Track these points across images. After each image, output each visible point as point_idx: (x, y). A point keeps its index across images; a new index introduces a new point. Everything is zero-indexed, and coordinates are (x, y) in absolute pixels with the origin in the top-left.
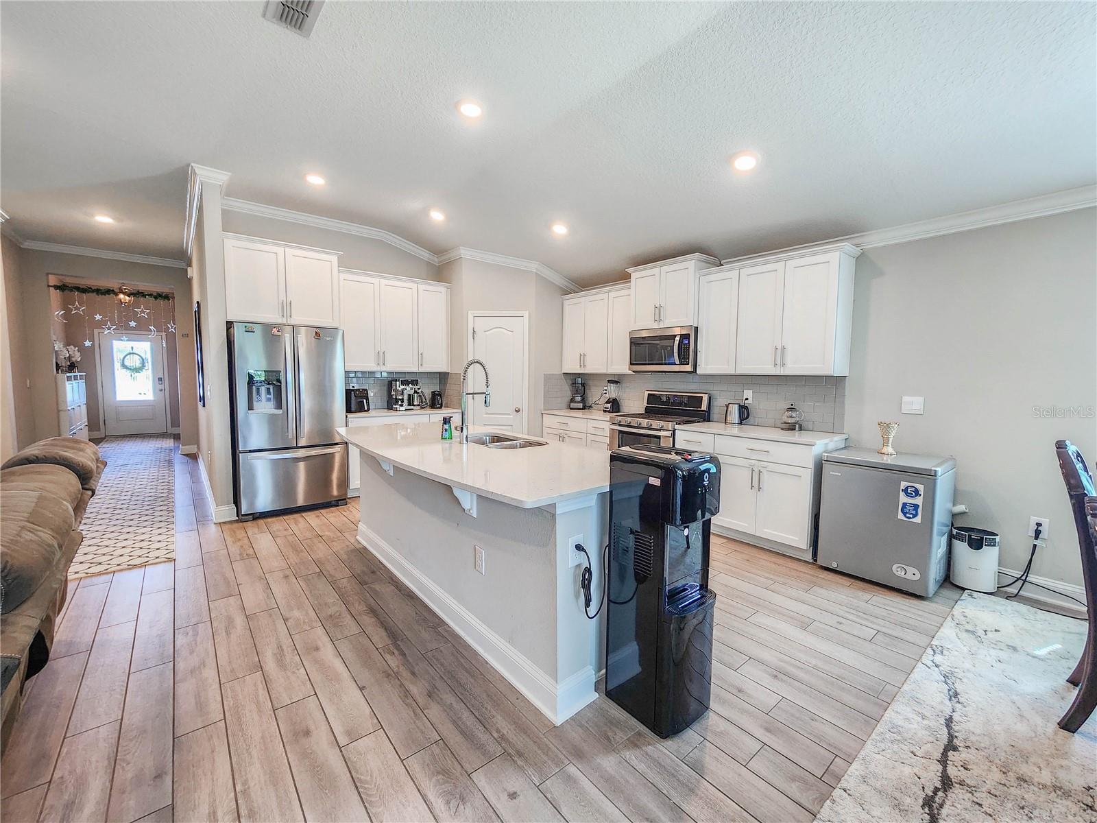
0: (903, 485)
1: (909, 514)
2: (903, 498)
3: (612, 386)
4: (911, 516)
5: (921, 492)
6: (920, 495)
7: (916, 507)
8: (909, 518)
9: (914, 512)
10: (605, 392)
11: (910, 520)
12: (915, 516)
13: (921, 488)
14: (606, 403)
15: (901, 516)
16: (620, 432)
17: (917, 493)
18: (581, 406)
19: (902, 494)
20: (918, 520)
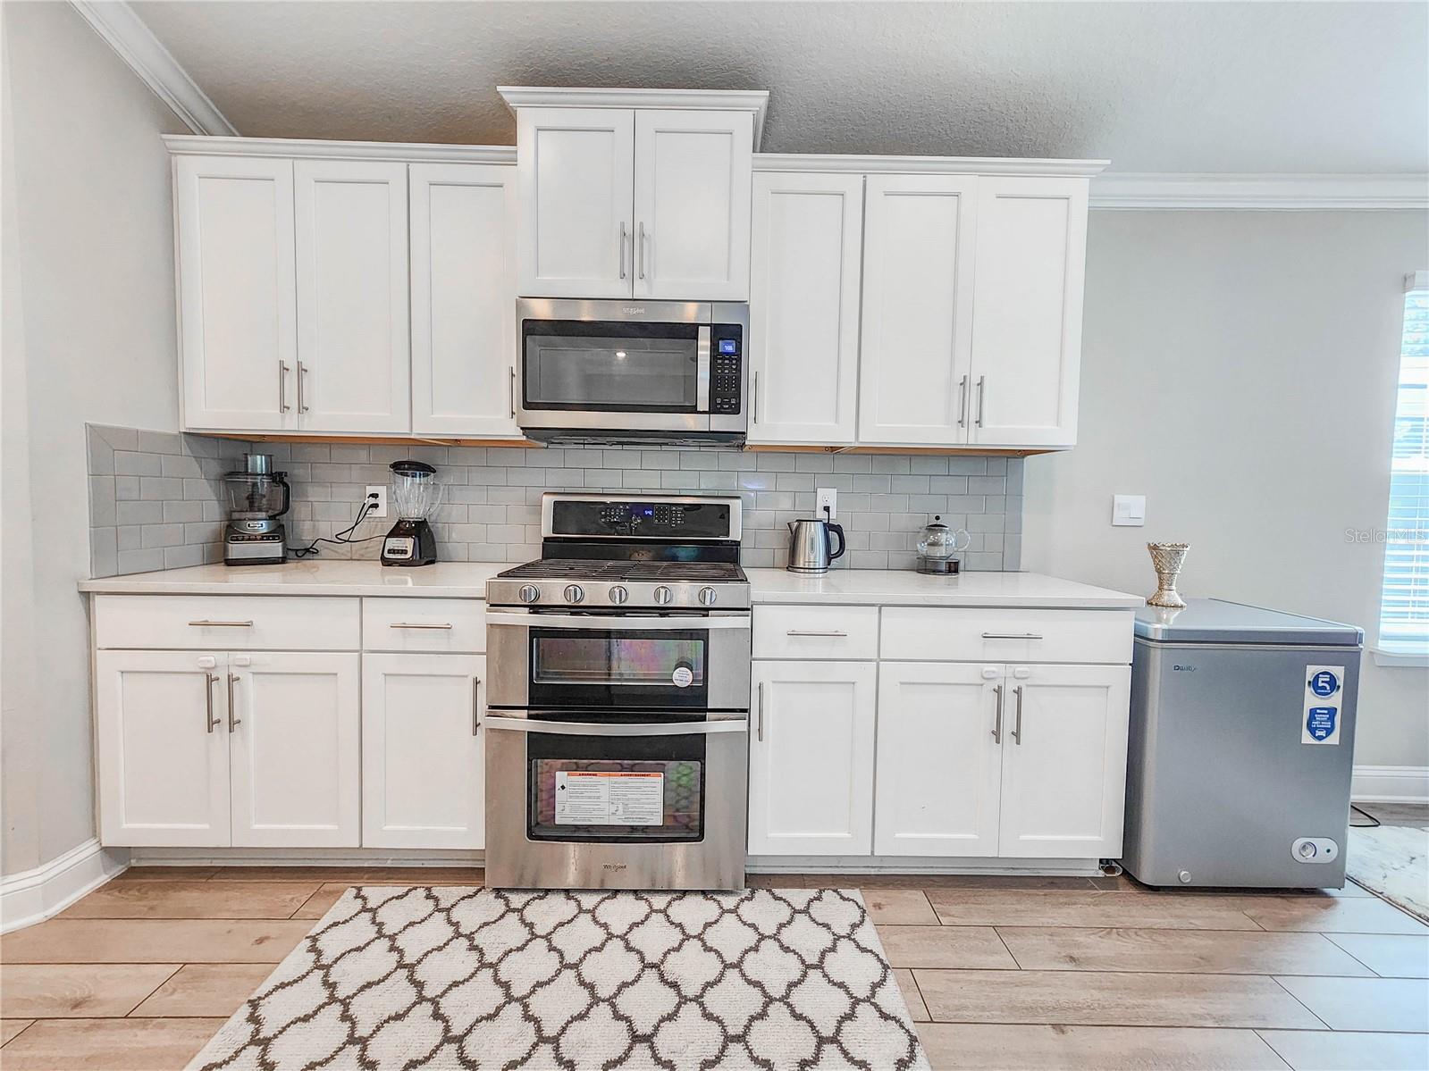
0: (1311, 671)
1: (1321, 729)
2: (1311, 700)
3: (408, 484)
4: (1323, 733)
5: (1340, 682)
6: (1339, 687)
7: (1332, 711)
8: (1320, 738)
9: (1328, 725)
10: (372, 501)
11: (1323, 742)
12: (1329, 731)
13: (1339, 672)
14: (392, 534)
15: (1307, 738)
16: (535, 632)
17: (1333, 683)
18: (275, 549)
19: (1309, 691)
20: (1334, 739)
